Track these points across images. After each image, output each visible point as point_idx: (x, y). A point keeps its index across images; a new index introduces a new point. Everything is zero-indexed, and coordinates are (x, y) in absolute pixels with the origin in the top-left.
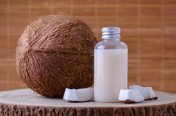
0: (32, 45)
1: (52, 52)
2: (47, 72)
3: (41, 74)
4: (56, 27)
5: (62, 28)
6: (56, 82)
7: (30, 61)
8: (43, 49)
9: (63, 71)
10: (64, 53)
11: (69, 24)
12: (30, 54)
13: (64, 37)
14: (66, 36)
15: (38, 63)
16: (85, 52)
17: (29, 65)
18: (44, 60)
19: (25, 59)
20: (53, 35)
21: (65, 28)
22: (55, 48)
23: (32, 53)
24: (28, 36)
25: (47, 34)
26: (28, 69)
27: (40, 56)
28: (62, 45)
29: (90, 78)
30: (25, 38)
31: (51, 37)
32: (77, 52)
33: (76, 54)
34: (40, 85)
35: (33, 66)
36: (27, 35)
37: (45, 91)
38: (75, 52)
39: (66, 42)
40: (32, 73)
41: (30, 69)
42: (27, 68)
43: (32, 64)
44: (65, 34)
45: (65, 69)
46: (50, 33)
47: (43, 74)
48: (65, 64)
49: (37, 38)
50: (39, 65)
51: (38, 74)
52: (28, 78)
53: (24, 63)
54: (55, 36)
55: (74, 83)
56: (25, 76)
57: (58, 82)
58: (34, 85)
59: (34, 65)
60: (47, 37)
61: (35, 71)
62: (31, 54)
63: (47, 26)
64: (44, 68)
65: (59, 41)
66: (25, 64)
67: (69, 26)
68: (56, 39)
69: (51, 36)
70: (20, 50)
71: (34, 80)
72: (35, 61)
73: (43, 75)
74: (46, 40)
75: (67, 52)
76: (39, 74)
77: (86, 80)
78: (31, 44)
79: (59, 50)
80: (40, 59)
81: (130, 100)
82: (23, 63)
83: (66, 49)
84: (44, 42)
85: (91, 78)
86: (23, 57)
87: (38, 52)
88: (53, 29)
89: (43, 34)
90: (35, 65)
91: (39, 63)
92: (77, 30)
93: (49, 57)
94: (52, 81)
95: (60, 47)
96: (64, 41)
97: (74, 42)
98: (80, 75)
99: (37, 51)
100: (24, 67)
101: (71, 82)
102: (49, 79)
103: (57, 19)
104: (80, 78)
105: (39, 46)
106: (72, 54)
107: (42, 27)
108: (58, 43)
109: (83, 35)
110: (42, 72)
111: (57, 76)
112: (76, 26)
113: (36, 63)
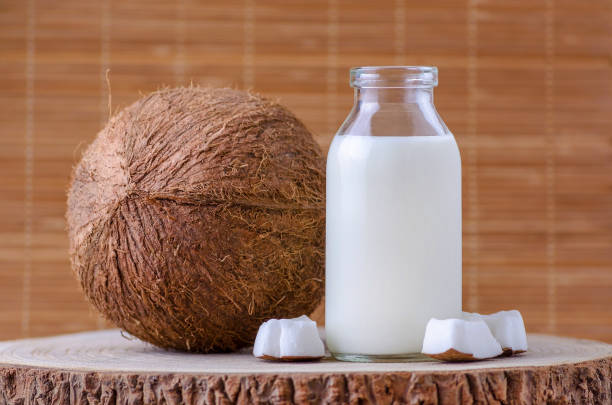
0: (140, 181)
1: (208, 204)
2: (186, 267)
3: (167, 273)
4: (216, 124)
5: (235, 128)
6: (211, 297)
7: (132, 230)
8: (176, 191)
9: (237, 263)
10: (245, 208)
11: (254, 117)
12: (131, 206)
13: (243, 155)
14: (251, 155)
15: (159, 237)
16: (306, 205)
17: (128, 244)
18: (178, 229)
19: (112, 223)
20: (210, 149)
21: (245, 129)
22: (218, 192)
23: (139, 205)
24: (121, 150)
25: (188, 146)
26: (121, 256)
27: (165, 213)
28: (237, 180)
29: (314, 289)
30: (109, 158)
31: (202, 156)
32: (283, 206)
33: (280, 212)
34: (159, 309)
35: (140, 245)
36: (117, 145)
37: (173, 327)
38: (277, 204)
39: (251, 172)
40: (134, 269)
41: (128, 256)
42: (116, 252)
43: (137, 238)
44: (246, 149)
45: (245, 258)
46: (198, 142)
47: (173, 272)
48: (247, 242)
49: (157, 159)
50: (161, 242)
51: (156, 273)
52: (118, 285)
53: (108, 236)
54: (216, 153)
55: (268, 303)
56: (107, 277)
57: (220, 298)
58: (134, 308)
59: (144, 245)
60: (191, 156)
61: (146, 262)
62: (137, 209)
63: (187, 120)
64: (179, 254)
65: (226, 170)
66: (112, 241)
67: (256, 122)
68: (220, 162)
69: (201, 153)
70: (93, 195)
71: (139, 293)
72: (150, 229)
73: (171, 276)
74: (188, 166)
75: (253, 204)
76: (161, 270)
77: (301, 294)
78: (138, 176)
79: (229, 197)
80: (167, 225)
81: (457, 352)
82: (103, 237)
83: (252, 195)
84: (178, 170)
85: (317, 291)
86: (107, 217)
87: (161, 200)
88: (206, 129)
89: (175, 144)
90: (147, 242)
91: (162, 236)
92: (282, 139)
93: (196, 218)
94: (199, 294)
95: (234, 189)
96: (243, 168)
97: (274, 174)
98: (287, 277)
99: (157, 198)
100: (106, 248)
101: (258, 301)
102: (192, 288)
103: (215, 101)
104: (286, 288)
105: (164, 183)
106: (268, 211)
107: (171, 123)
108: (223, 174)
109: (299, 152)
110: (170, 265)
111: (219, 279)
112: (275, 125)
113: (153, 238)
